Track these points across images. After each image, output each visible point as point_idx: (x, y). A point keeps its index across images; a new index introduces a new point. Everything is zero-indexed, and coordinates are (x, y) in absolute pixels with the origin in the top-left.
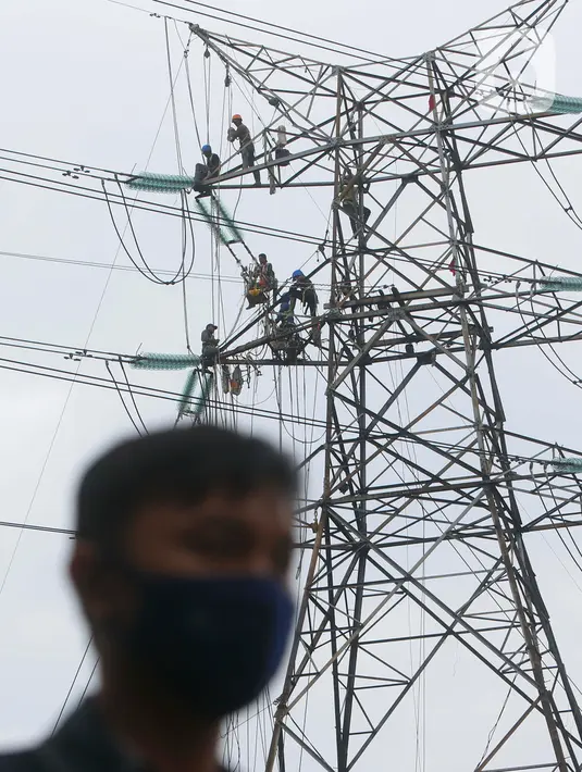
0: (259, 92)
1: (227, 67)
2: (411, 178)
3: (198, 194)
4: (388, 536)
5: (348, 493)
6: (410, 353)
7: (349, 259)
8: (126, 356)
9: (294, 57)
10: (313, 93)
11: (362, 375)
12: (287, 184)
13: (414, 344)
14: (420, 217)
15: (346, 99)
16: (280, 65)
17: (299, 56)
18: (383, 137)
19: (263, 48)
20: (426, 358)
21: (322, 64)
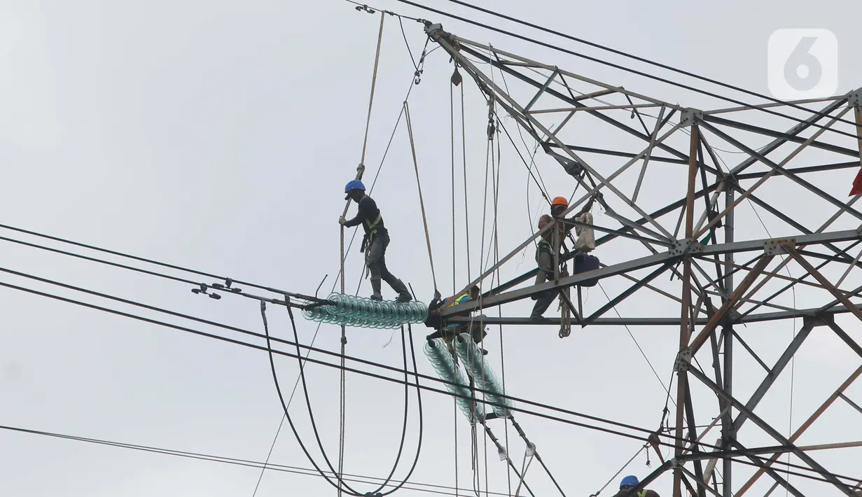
0: (548, 151)
1: (491, 103)
2: (822, 317)
3: (432, 330)
7: (705, 463)
9: (611, 90)
10: (646, 156)
12: (594, 320)
14: (839, 393)
15: (704, 168)
17: (621, 90)
18: (772, 241)
19: (557, 71)
21: (663, 105)
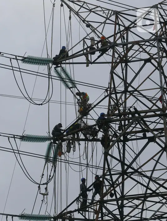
0: (84, 22)
1: (70, 11)
3: (55, 66)
4: (132, 217)
5: (114, 198)
6: (144, 137)
8: (17, 136)
9: (98, 7)
10: (105, 23)
11: (124, 146)
12: (94, 63)
13: (147, 133)
14: (148, 77)
15: (119, 25)
16: (92, 10)
17: (100, 7)
18: (134, 42)
19: (84, 2)
20: (152, 139)
21: (109, 10)
